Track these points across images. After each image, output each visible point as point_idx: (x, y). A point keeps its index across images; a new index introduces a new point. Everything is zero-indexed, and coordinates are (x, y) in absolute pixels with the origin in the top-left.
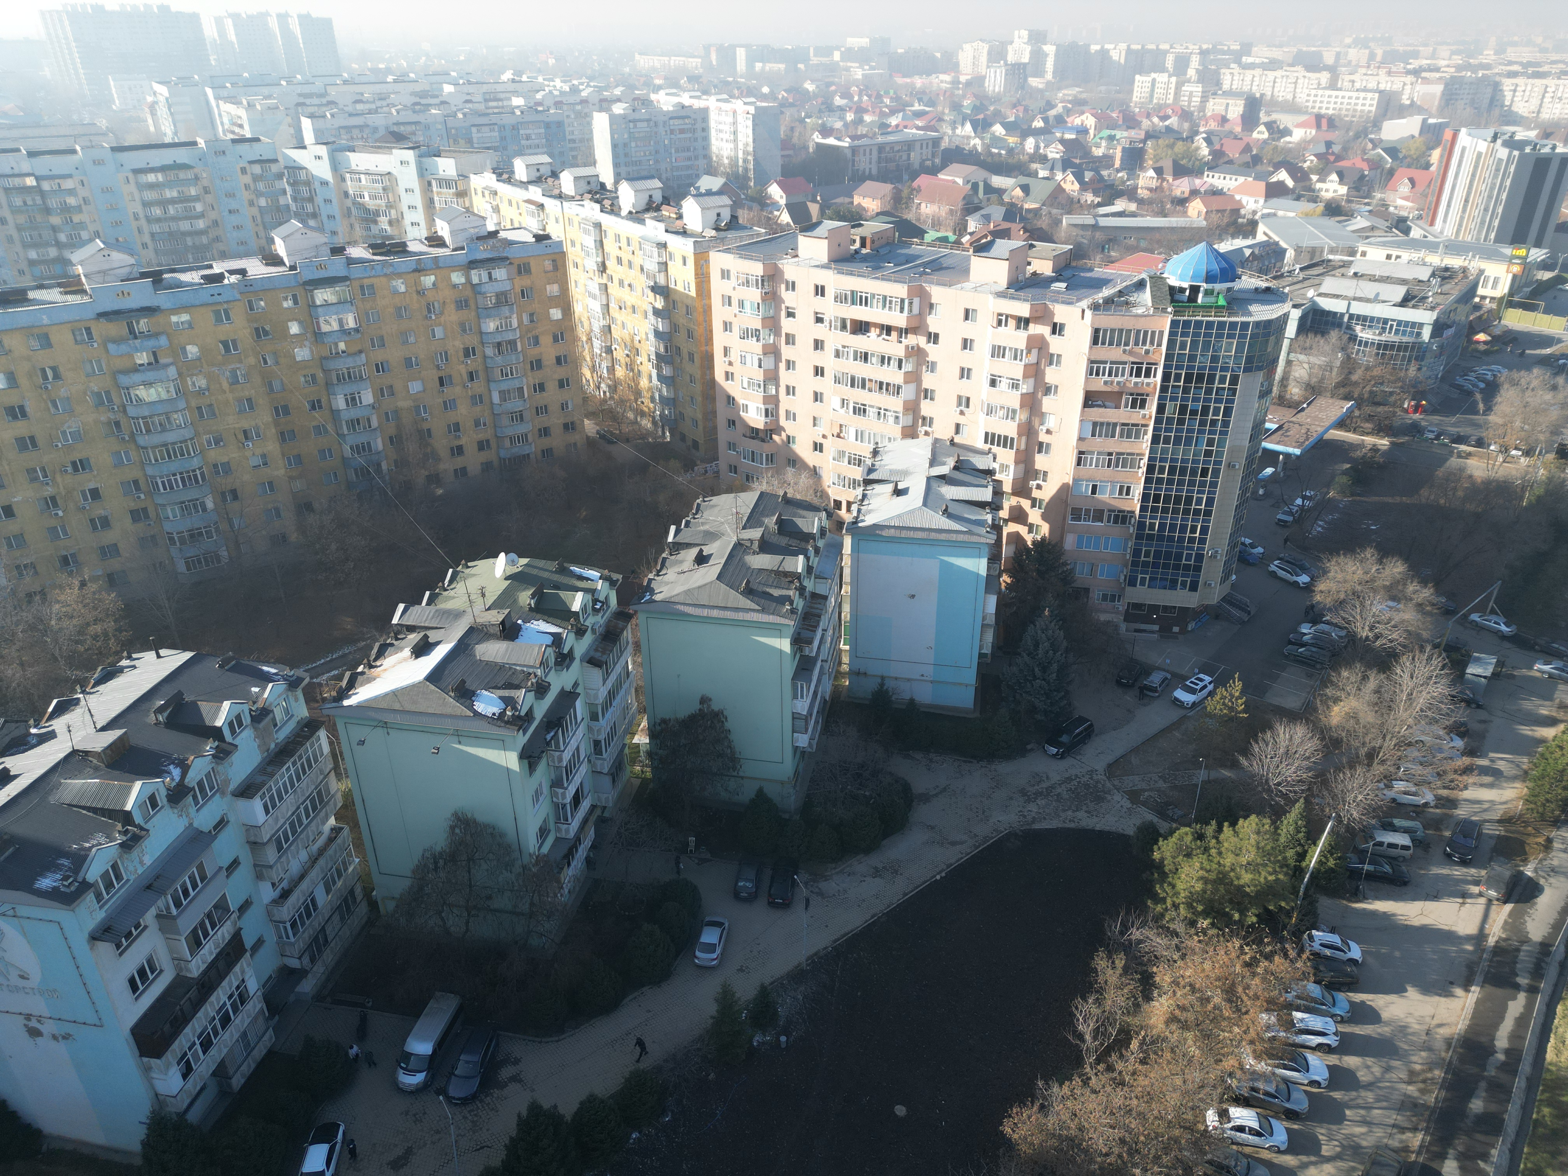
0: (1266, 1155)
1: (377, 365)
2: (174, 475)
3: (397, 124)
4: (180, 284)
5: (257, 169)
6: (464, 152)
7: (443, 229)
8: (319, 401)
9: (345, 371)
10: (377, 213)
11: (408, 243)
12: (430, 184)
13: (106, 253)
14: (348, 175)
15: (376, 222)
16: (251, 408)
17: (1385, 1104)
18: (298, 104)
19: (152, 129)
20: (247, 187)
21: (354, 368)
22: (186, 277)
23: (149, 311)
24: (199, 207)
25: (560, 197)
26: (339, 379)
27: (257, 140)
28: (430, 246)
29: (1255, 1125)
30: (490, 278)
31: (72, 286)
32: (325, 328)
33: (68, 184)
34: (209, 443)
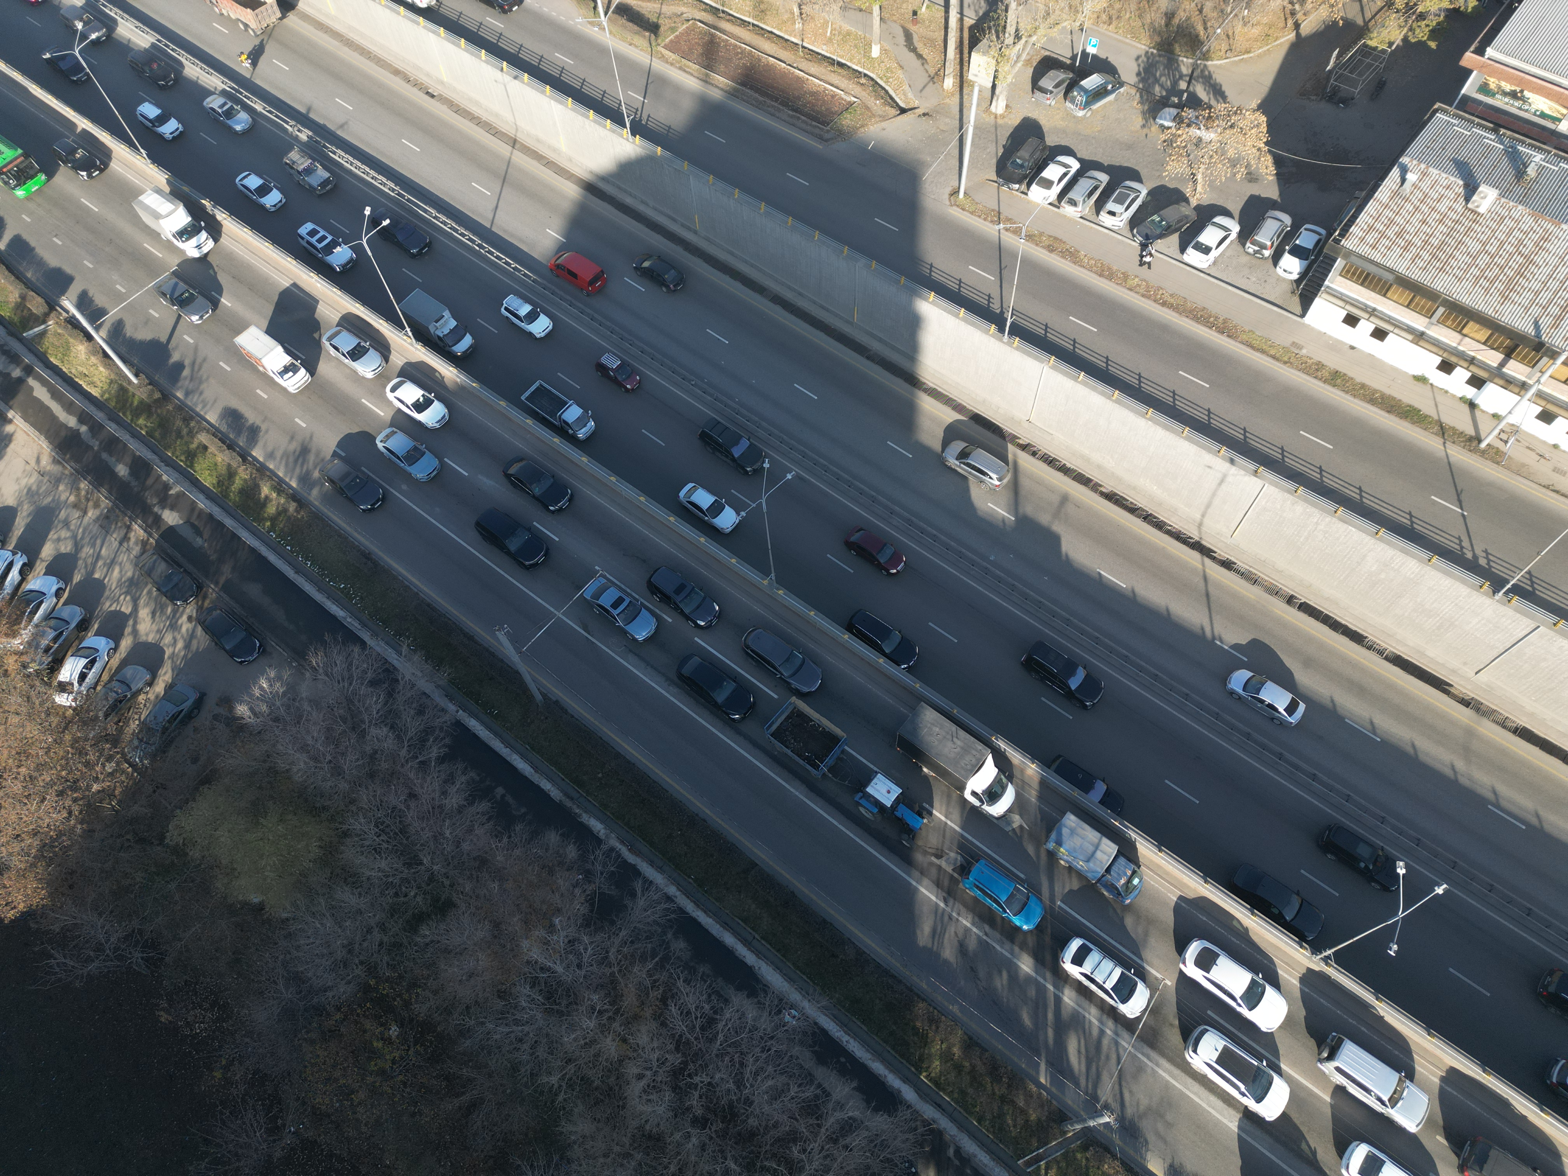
0: (115, 662)
17: (99, 542)
29: (83, 662)
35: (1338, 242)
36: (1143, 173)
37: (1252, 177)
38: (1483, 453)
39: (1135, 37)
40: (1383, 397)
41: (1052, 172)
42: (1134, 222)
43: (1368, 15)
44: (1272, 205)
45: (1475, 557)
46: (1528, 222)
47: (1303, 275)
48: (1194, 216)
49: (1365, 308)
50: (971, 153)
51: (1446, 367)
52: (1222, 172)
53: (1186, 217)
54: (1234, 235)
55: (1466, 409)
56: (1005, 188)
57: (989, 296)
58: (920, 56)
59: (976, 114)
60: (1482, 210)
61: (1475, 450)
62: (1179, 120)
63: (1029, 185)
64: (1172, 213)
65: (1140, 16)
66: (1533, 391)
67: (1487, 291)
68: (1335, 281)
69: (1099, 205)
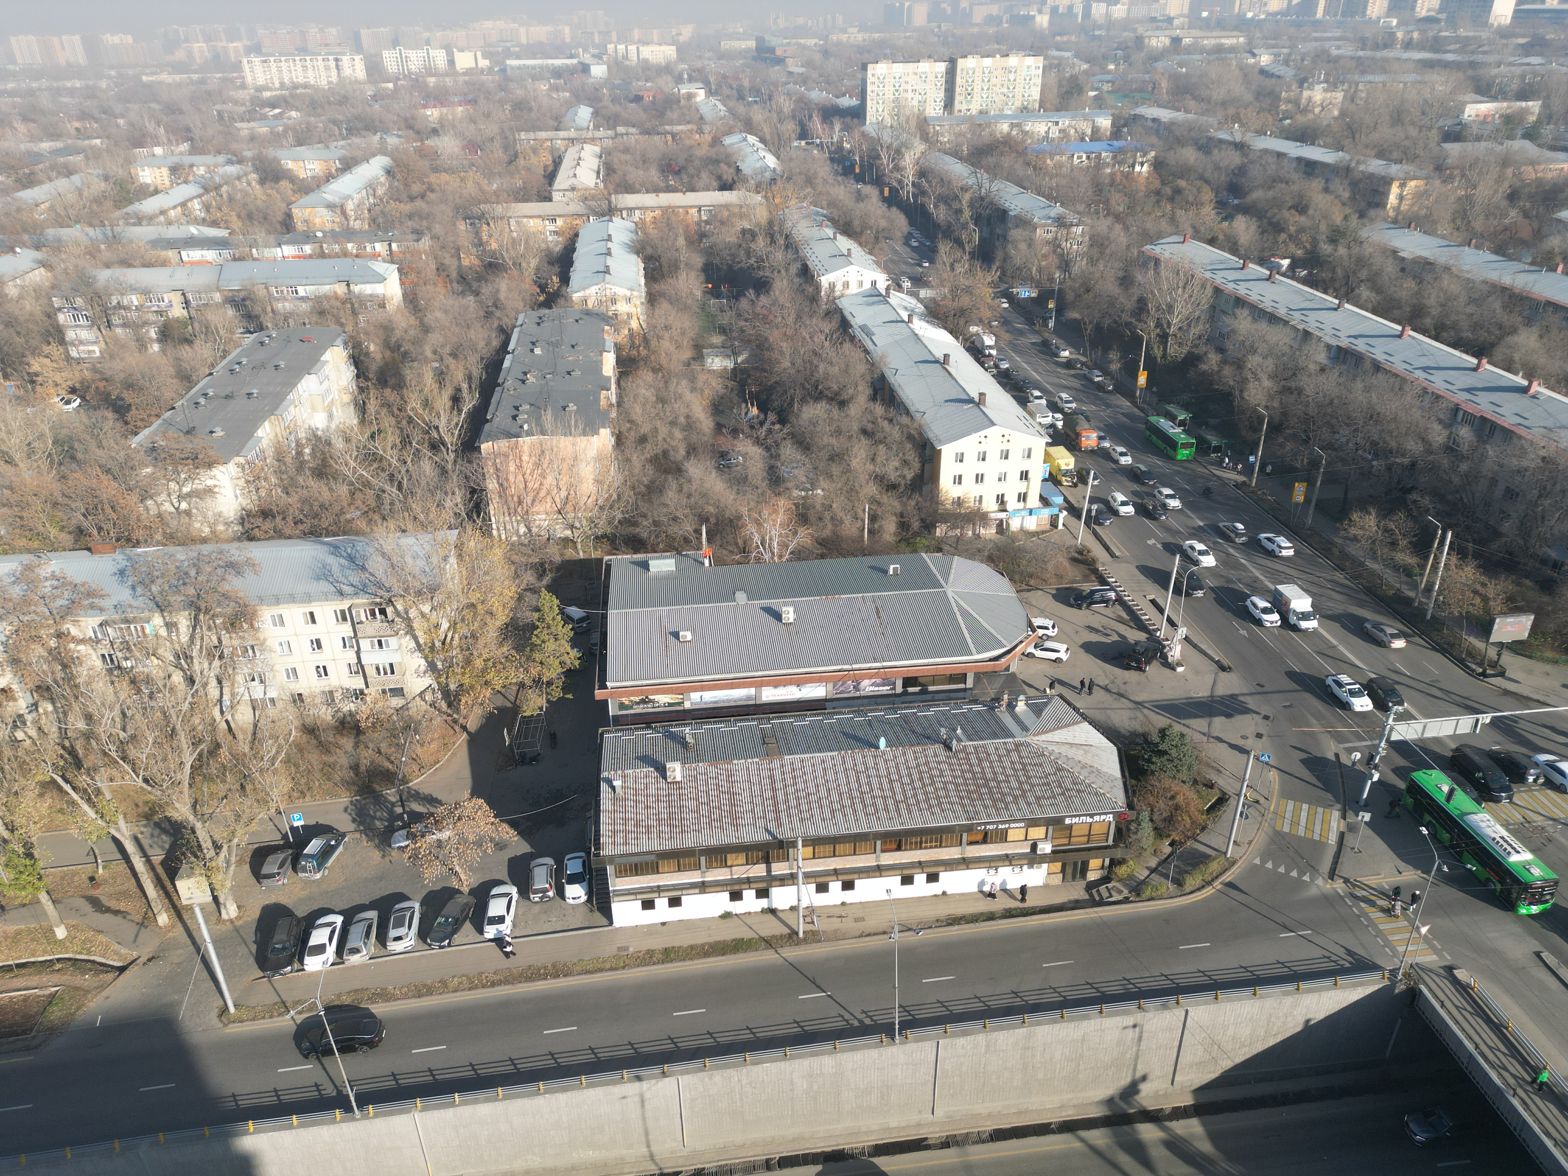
35: (598, 855)
36: (406, 891)
37: (500, 846)
38: (805, 941)
39: (333, 795)
40: (711, 945)
41: (318, 937)
42: (423, 935)
43: (512, 699)
44: (530, 857)
45: (861, 1021)
46: (712, 771)
47: (590, 893)
48: (472, 900)
49: (651, 890)
50: (222, 967)
51: (736, 896)
52: (474, 855)
53: (467, 904)
54: (515, 896)
55: (770, 917)
56: (277, 977)
57: (316, 1085)
58: (117, 912)
59: (209, 931)
60: (679, 779)
61: (799, 942)
62: (412, 836)
63: (301, 961)
64: (452, 908)
65: (329, 779)
66: (800, 876)
67: (722, 828)
68: (616, 884)
69: (382, 939)
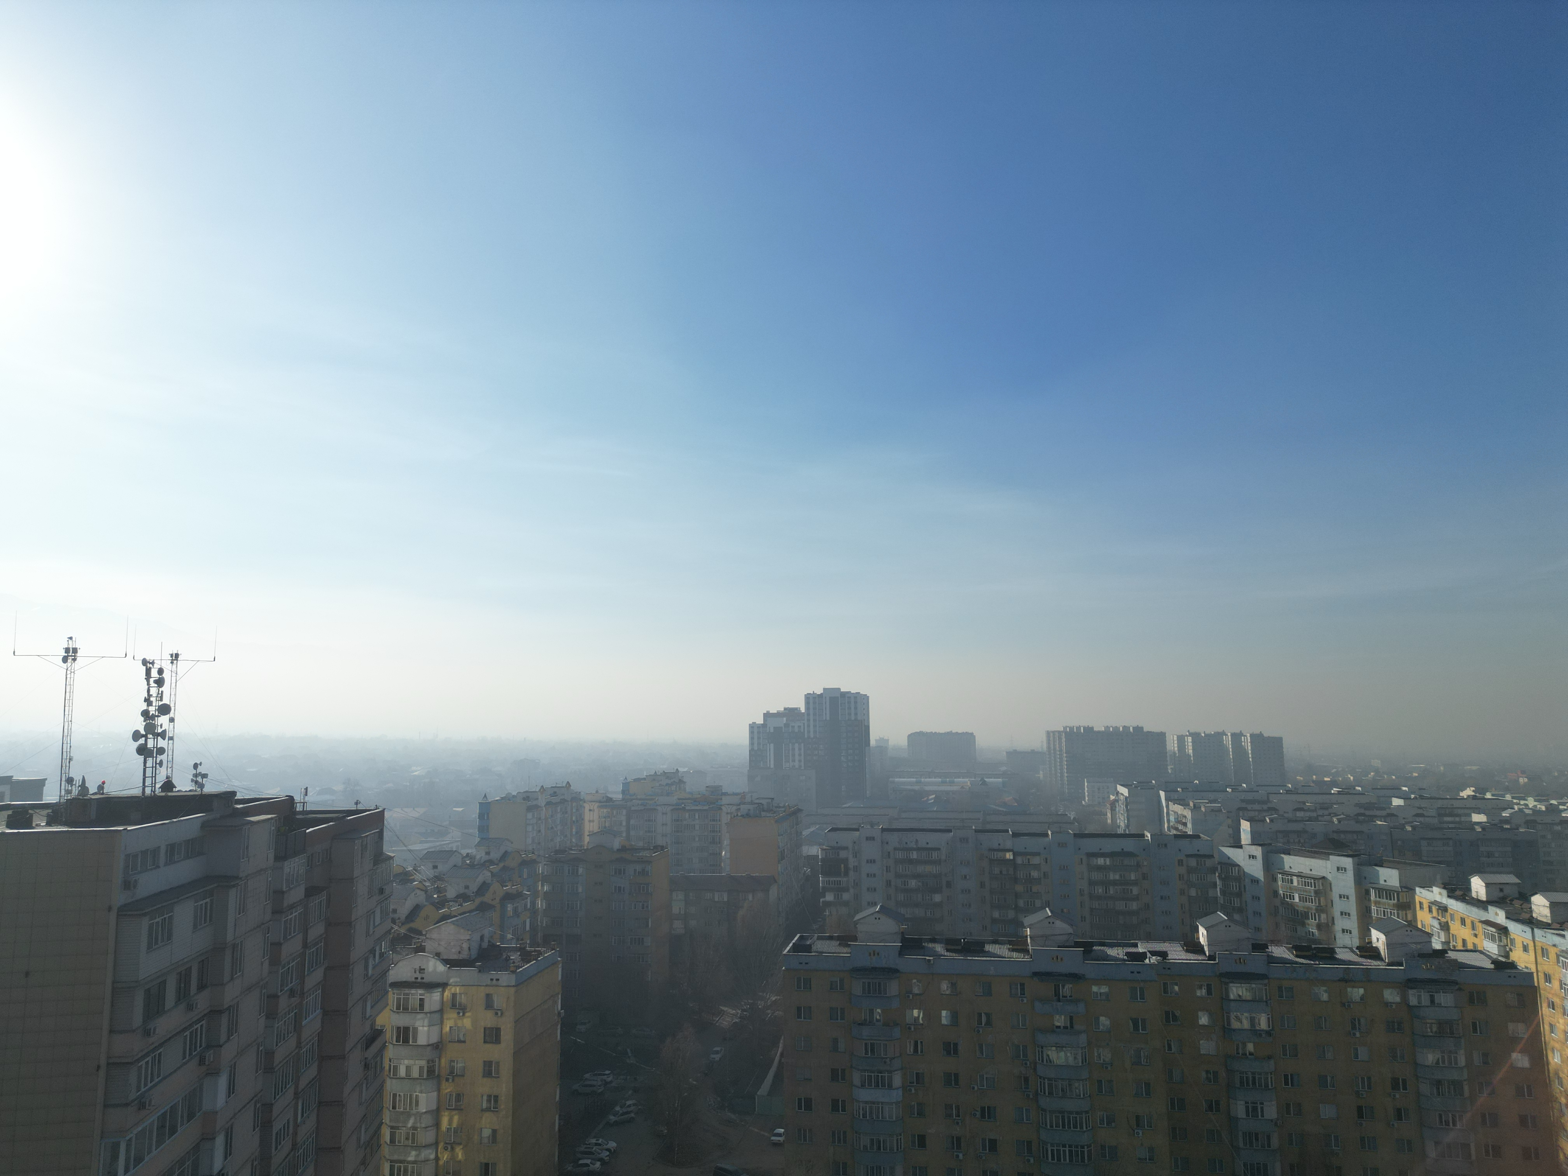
1: (1286, 1076)
2: (1064, 1146)
3: (1338, 832)
4: (1107, 957)
5: (1193, 863)
6: (1410, 864)
7: (1378, 938)
8: (1217, 1103)
9: (1250, 1076)
10: (1305, 915)
11: (1337, 950)
12: (1367, 893)
13: (1051, 920)
14: (1280, 876)
15: (1303, 924)
16: (1148, 1093)
18: (1240, 809)
19: (1109, 821)
20: (1181, 877)
21: (1260, 1074)
22: (1112, 952)
23: (1075, 977)
24: (1135, 890)
25: (1532, 923)
26: (1242, 1083)
27: (1197, 837)
28: (1361, 956)
30: (1432, 1001)
31: (1019, 945)
32: (1235, 1025)
33: (1036, 860)
34: (1102, 1121)
